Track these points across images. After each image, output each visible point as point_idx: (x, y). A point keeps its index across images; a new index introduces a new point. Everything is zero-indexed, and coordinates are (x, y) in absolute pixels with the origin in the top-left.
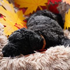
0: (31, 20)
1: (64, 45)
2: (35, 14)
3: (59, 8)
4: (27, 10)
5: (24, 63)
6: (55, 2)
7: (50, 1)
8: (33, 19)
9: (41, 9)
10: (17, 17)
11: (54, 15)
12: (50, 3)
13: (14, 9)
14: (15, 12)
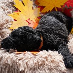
0: (43, 18)
1: (59, 51)
2: (48, 14)
3: (72, 13)
4: (44, 9)
5: (12, 60)
6: (70, 6)
7: (66, 5)
8: (45, 18)
9: (57, 10)
10: (33, 13)
11: (65, 18)
12: (65, 6)
13: (33, 6)
14: (33, 8)
